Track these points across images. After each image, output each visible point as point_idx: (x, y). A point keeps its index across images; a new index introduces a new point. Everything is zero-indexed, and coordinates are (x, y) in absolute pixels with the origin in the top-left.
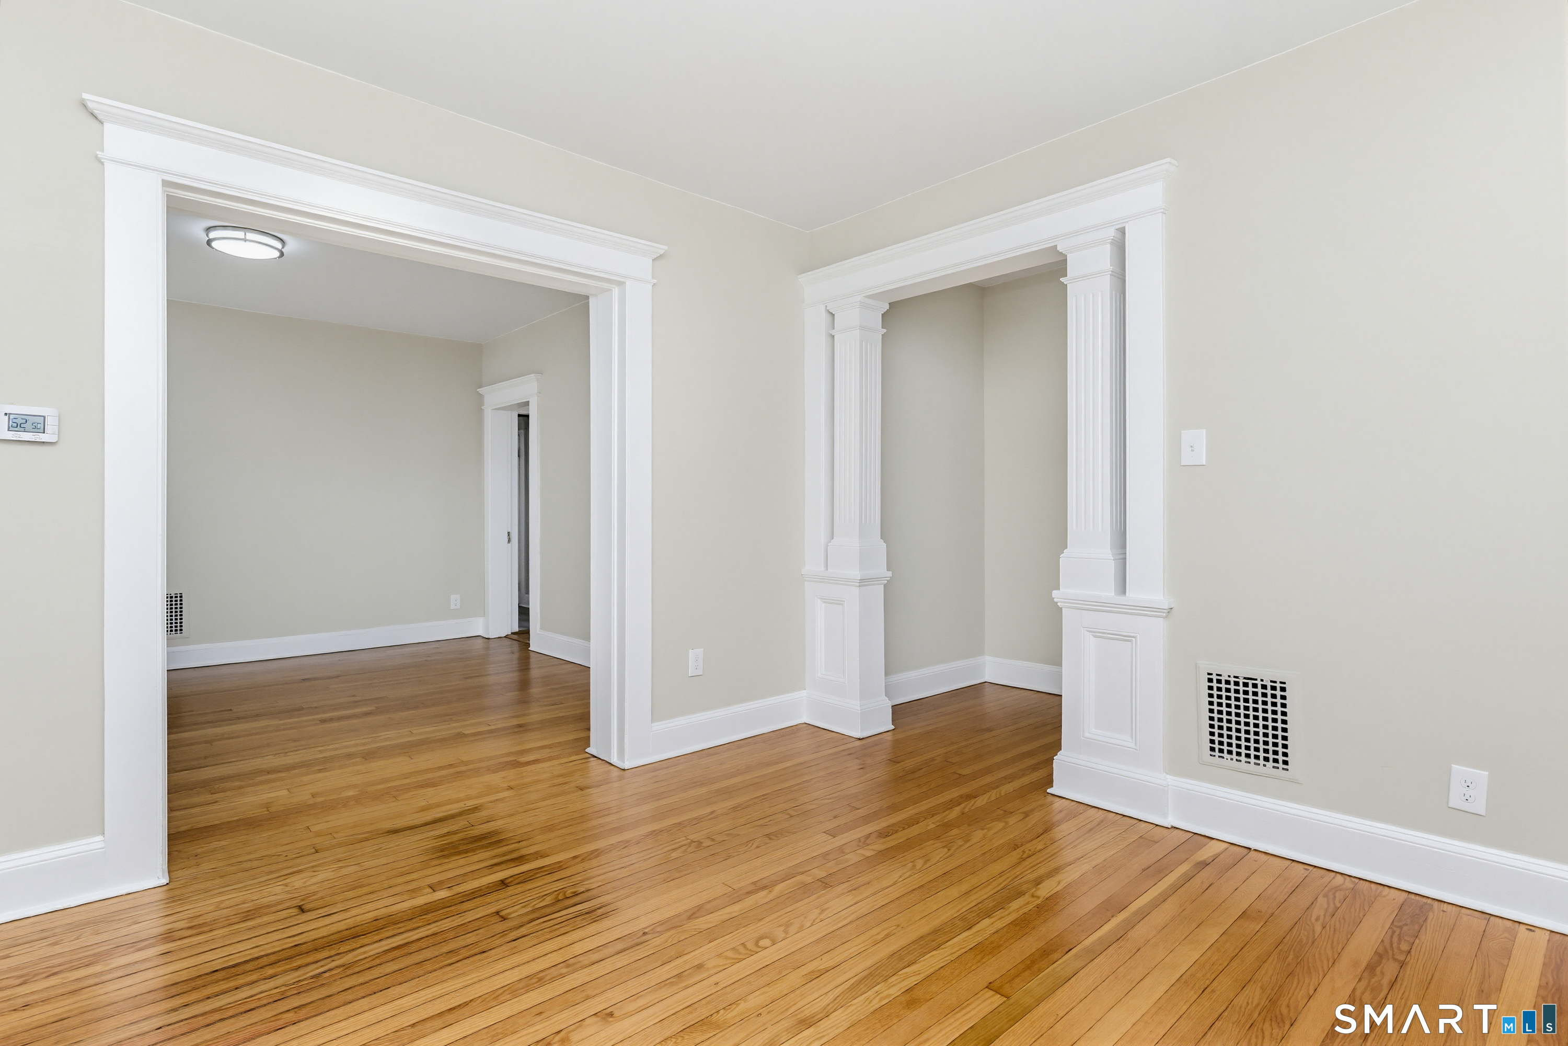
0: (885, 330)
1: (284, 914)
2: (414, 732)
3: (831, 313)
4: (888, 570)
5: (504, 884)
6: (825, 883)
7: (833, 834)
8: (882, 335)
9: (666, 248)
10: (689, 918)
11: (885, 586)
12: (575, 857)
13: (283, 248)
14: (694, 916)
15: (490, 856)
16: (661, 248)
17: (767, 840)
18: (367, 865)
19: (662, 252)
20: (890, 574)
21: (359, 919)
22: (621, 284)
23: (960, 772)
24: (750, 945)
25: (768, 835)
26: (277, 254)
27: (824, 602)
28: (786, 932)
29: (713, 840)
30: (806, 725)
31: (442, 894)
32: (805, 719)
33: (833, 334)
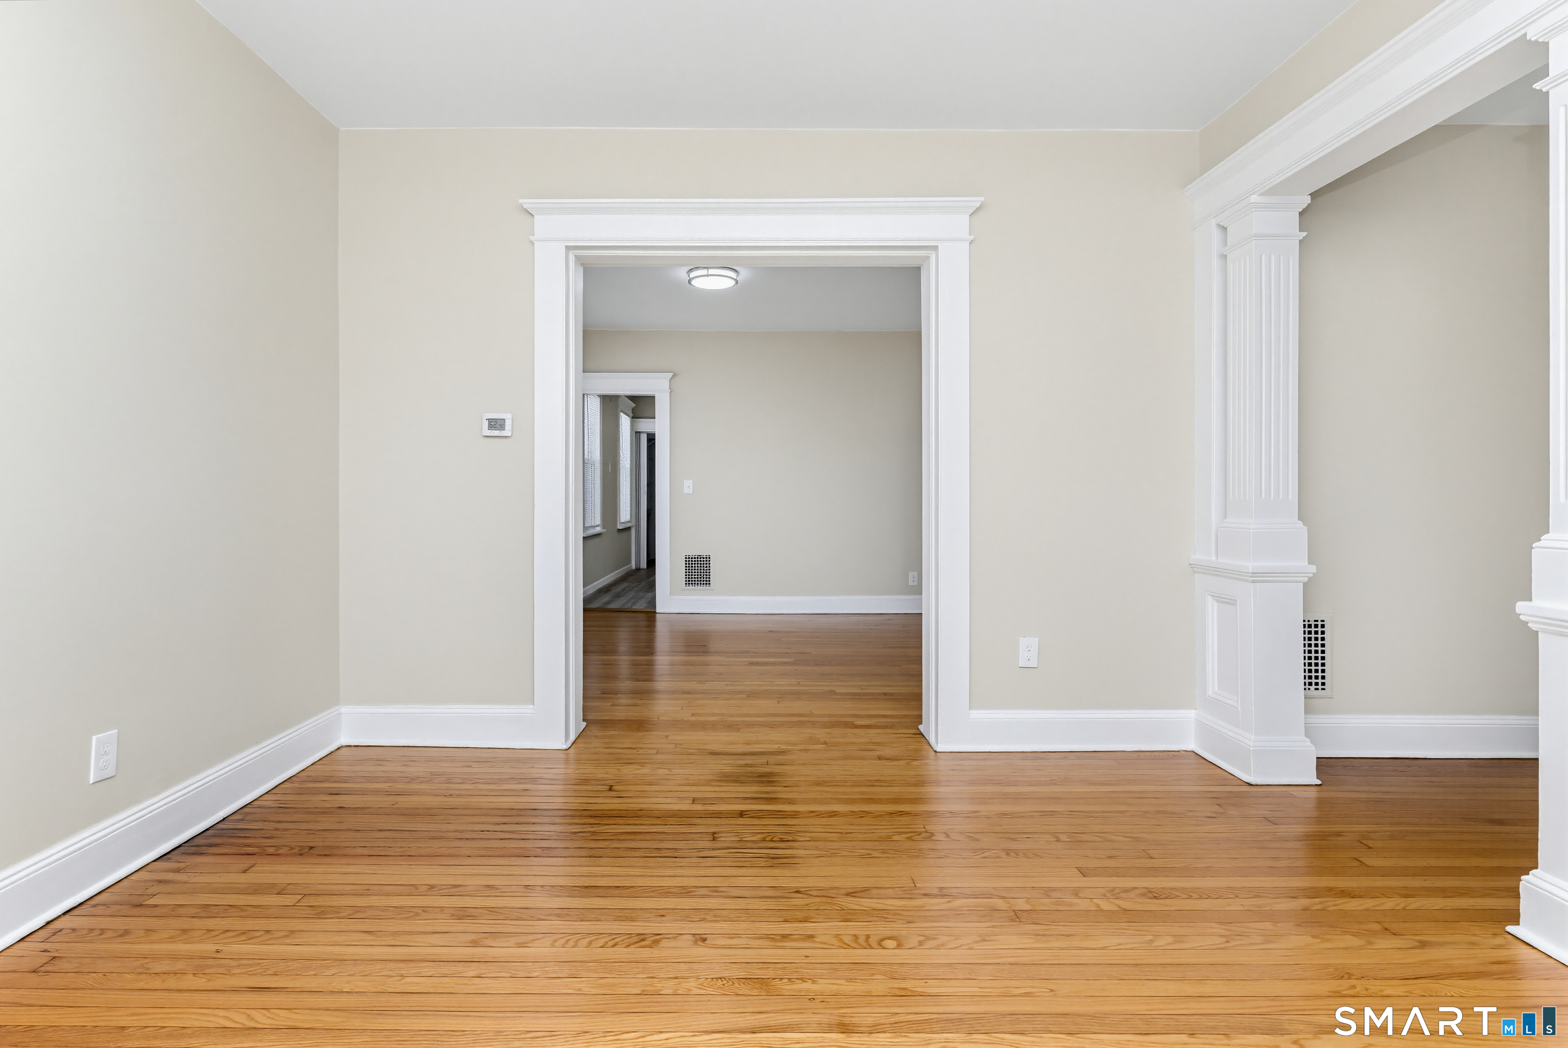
0: (1305, 234)
1: (600, 788)
2: (800, 683)
3: (1223, 227)
4: (1309, 563)
5: (741, 814)
6: (1017, 916)
7: (1083, 873)
8: (1300, 241)
9: (982, 199)
10: (848, 894)
11: (1305, 585)
12: (813, 812)
13: (737, 276)
14: (853, 895)
15: (755, 791)
16: (977, 201)
17: (1003, 854)
18: (675, 771)
19: (978, 205)
20: (1313, 569)
21: (632, 805)
22: (935, 248)
23: (1364, 860)
24: (873, 941)
25: (1008, 852)
26: (733, 282)
27: (1218, 601)
28: (921, 943)
29: (948, 836)
30: (1194, 754)
31: (698, 807)
32: (1191, 746)
33: (1224, 253)
